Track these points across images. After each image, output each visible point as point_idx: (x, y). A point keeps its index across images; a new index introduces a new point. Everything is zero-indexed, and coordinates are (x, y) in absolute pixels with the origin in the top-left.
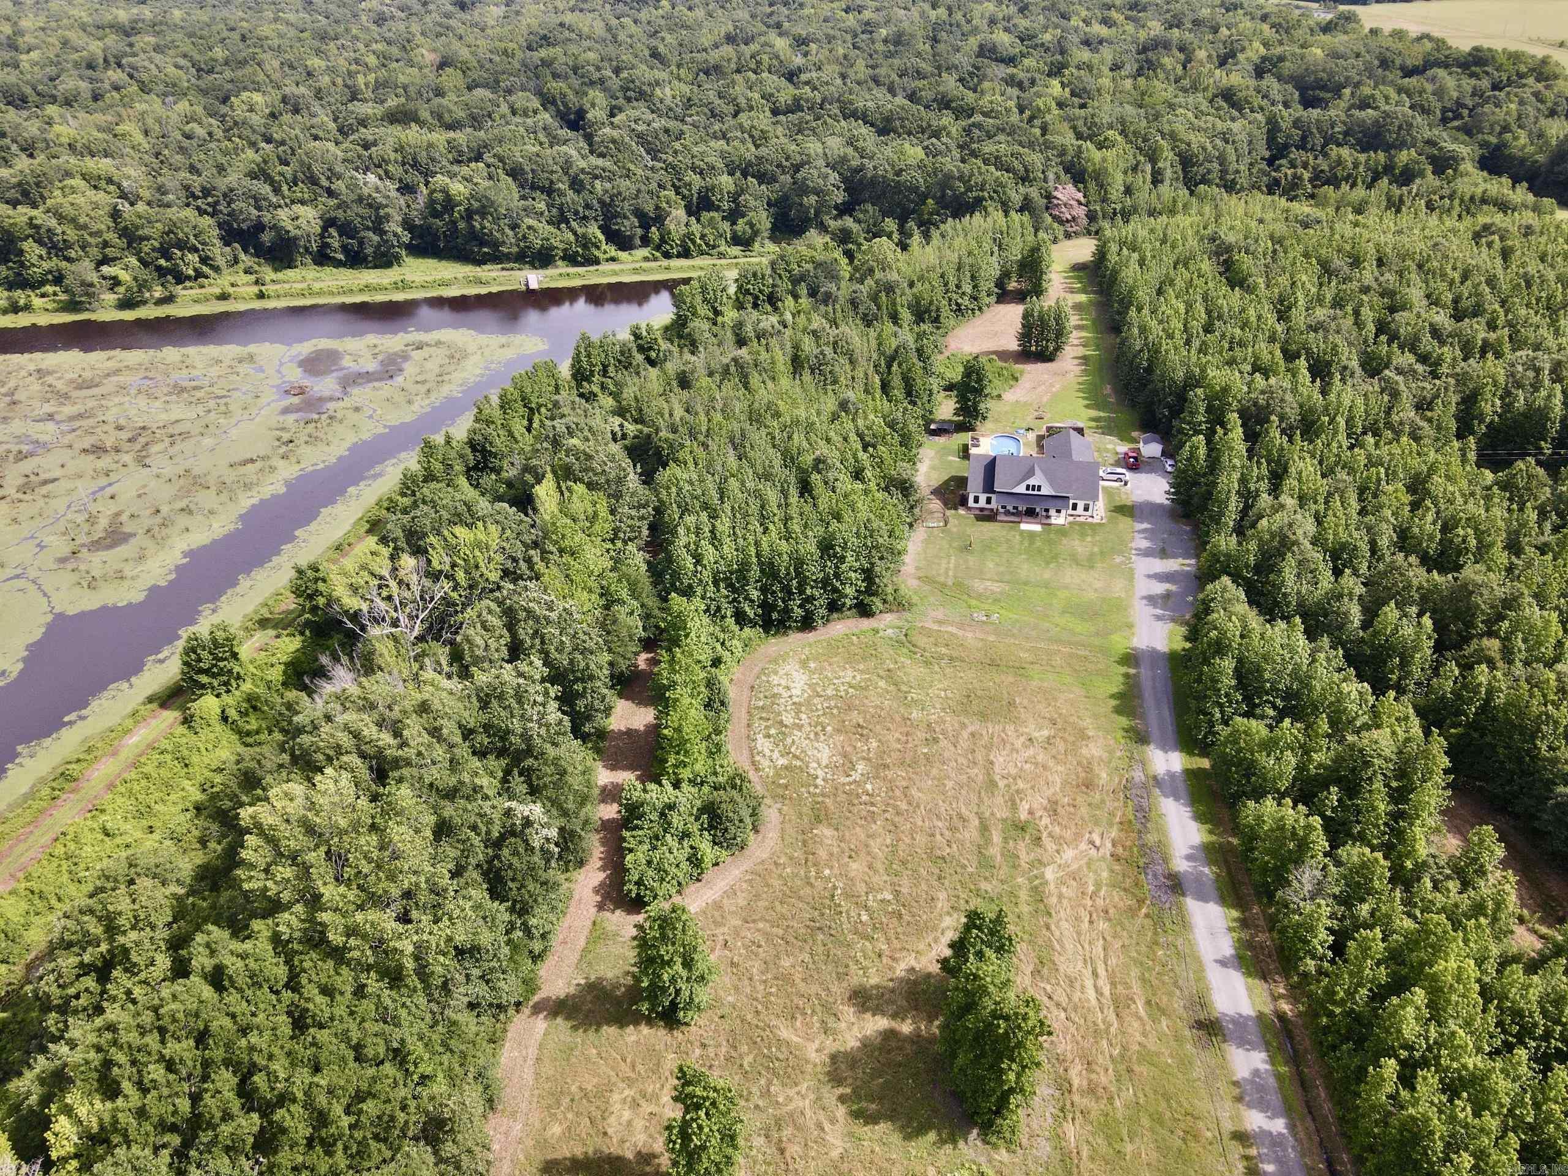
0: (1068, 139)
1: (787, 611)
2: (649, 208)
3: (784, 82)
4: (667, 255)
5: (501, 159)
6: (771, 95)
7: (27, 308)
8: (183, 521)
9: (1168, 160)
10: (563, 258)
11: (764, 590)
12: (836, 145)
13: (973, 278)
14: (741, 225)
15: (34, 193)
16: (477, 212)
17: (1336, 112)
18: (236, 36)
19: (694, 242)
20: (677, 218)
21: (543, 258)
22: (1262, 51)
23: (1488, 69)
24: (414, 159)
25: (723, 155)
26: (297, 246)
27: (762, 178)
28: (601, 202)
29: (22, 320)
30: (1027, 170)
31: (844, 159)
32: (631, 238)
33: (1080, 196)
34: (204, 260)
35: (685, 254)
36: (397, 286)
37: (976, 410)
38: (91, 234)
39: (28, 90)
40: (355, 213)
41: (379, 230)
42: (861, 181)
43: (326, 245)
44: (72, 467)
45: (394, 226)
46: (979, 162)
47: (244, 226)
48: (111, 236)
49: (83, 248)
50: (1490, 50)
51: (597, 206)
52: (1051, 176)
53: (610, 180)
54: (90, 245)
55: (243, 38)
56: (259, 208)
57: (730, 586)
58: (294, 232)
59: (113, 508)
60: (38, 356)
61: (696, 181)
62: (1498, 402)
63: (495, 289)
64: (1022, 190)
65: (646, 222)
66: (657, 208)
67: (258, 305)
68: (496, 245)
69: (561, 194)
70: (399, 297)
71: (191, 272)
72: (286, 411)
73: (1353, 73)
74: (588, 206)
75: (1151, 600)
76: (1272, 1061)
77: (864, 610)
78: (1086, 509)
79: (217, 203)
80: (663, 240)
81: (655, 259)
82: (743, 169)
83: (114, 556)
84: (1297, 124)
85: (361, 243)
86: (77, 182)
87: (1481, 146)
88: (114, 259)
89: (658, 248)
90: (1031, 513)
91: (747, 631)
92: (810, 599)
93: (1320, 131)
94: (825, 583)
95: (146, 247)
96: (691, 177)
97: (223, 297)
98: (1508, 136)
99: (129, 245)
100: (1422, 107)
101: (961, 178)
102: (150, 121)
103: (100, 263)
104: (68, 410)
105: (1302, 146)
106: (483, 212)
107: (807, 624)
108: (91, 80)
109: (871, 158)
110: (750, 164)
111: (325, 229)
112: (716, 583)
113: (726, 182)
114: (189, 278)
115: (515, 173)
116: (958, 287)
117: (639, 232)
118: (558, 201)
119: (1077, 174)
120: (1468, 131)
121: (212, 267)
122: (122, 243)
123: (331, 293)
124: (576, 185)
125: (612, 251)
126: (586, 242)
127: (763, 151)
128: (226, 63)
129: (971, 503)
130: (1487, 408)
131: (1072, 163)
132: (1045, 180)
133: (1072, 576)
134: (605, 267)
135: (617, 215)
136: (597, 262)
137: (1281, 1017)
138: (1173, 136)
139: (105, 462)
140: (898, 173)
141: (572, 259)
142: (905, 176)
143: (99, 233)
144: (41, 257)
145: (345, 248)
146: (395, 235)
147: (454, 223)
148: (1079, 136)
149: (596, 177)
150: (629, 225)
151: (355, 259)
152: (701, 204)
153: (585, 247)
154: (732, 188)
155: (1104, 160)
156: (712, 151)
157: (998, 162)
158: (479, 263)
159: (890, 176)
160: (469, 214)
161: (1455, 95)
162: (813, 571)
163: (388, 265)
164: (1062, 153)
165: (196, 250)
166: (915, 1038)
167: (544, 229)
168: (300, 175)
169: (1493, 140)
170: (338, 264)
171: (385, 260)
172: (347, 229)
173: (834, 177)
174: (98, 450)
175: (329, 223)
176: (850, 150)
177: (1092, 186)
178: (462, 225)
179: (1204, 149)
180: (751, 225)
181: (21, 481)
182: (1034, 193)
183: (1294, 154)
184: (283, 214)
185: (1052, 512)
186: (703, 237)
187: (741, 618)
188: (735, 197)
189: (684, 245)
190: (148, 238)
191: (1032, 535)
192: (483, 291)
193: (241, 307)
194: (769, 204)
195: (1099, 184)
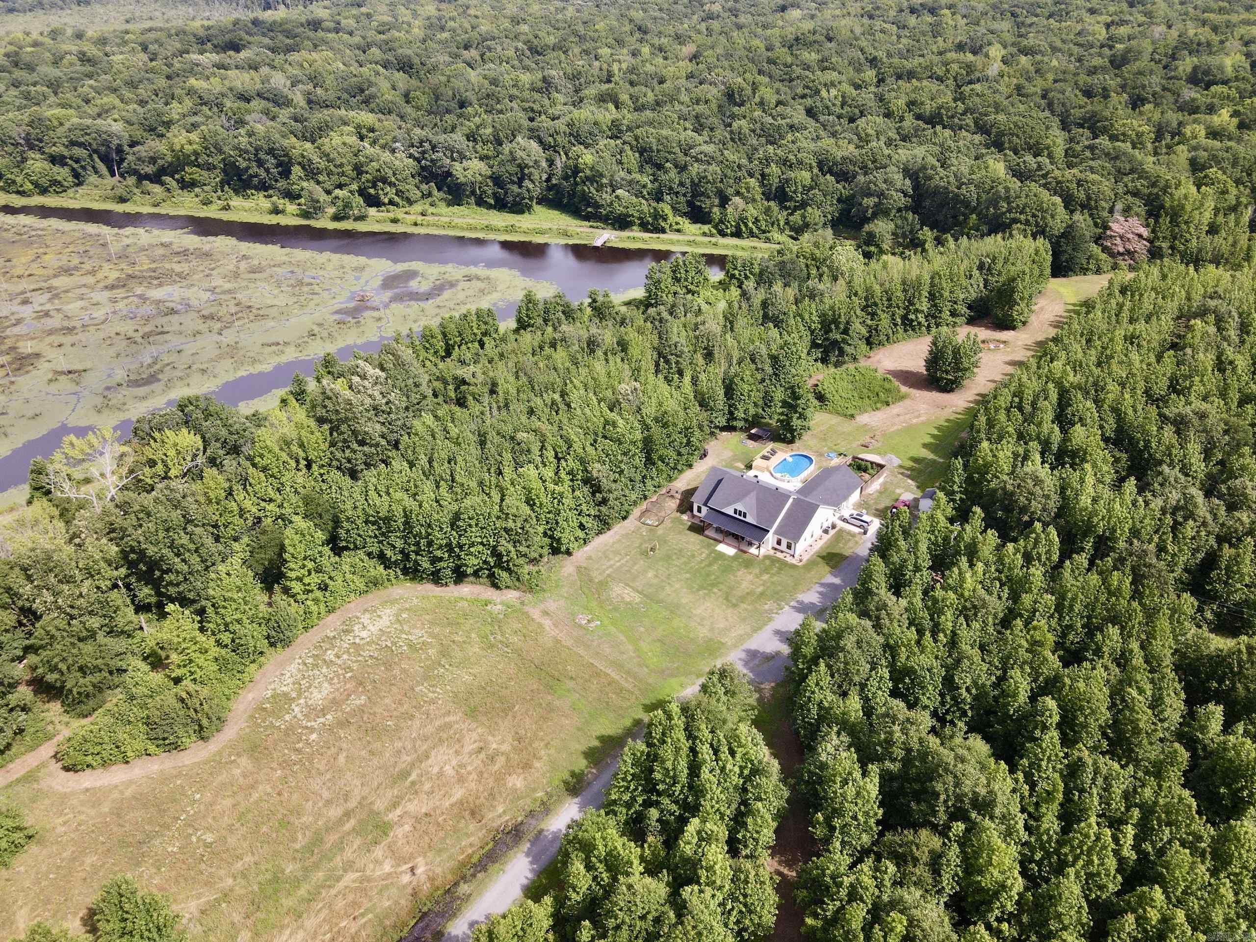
2: (730, 191)
4: (723, 234)
10: (637, 225)
19: (746, 225)
20: (735, 205)
21: (622, 223)
28: (692, 181)
29: (274, 220)
30: (1089, 198)
33: (1144, 231)
35: (738, 234)
41: (519, 185)
42: (927, 190)
43: (485, 192)
45: (528, 184)
47: (439, 171)
48: (348, 169)
51: (688, 184)
58: (461, 179)
66: (737, 192)
67: (410, 230)
68: (597, 206)
71: (386, 201)
72: (338, 312)
78: (788, 547)
80: (721, 221)
81: (712, 235)
85: (506, 193)
88: (345, 185)
89: (715, 227)
95: (364, 178)
99: (357, 175)
101: (1006, 199)
103: (336, 187)
106: (593, 180)
111: (484, 180)
114: (383, 204)
121: (405, 199)
122: (353, 174)
125: (685, 223)
126: (659, 214)
129: (695, 511)
132: (1111, 210)
133: (707, 608)
134: (670, 236)
135: (704, 193)
136: (663, 231)
141: (644, 226)
143: (341, 166)
145: (495, 196)
147: (575, 185)
150: (709, 203)
151: (501, 205)
153: (655, 218)
159: (953, 188)
163: (521, 212)
165: (391, 184)
167: (630, 199)
168: (491, 137)
170: (490, 207)
171: (518, 207)
176: (933, 160)
178: (579, 188)
180: (805, 217)
184: (459, 167)
186: (757, 220)
189: (738, 226)
191: (720, 556)
194: (839, 200)
195: (1174, 221)
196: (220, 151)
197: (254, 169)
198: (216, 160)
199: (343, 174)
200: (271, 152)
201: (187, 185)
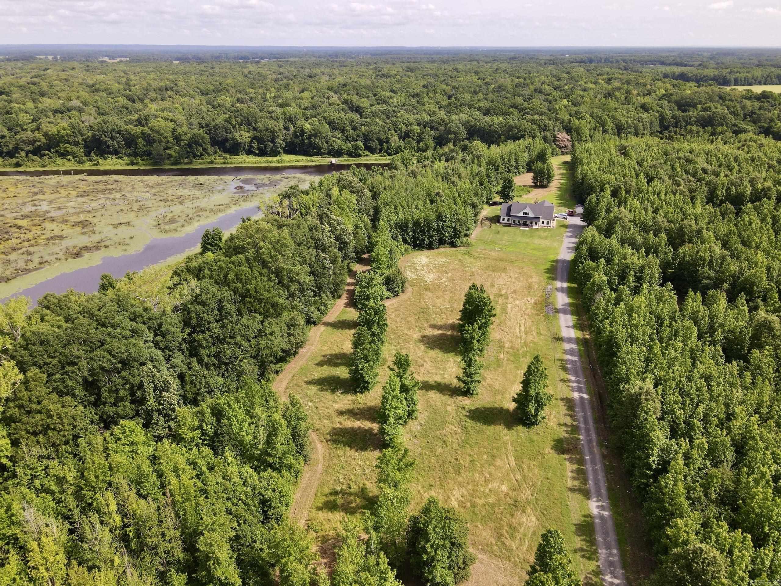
0: (567, 117)
1: (423, 240)
2: (383, 137)
3: (445, 98)
4: (390, 154)
5: (325, 118)
6: (440, 102)
7: (137, 164)
8: (197, 218)
9: (610, 125)
10: (347, 154)
11: (414, 231)
12: (464, 117)
13: (516, 159)
14: (421, 144)
15: (144, 122)
16: (313, 135)
17: (693, 113)
18: (218, 83)
19: (401, 149)
20: (395, 140)
21: (338, 153)
22: (664, 92)
23: (770, 100)
24: (290, 117)
25: (417, 120)
26: (241, 147)
27: (432, 128)
28: (364, 134)
29: (135, 168)
30: (545, 126)
31: (468, 121)
32: (375, 149)
33: (569, 137)
34: (204, 150)
35: (397, 153)
36: (278, 161)
37: (508, 195)
38: (164, 138)
39: (136, 98)
40: (265, 134)
41: (273, 141)
42: (474, 130)
43: (252, 147)
44: (156, 204)
45: (279, 140)
46: (525, 121)
47: (220, 139)
48: (171, 139)
49: (160, 143)
50: (771, 92)
51: (362, 136)
52: (556, 129)
53: (368, 126)
54: (162, 141)
55: (220, 84)
56: (227, 133)
57: (401, 229)
58: (240, 141)
59: (172, 215)
60: (142, 177)
61: (404, 128)
62: (724, 191)
63: (318, 164)
64: (543, 134)
65: (381, 142)
66: (387, 138)
67: (223, 166)
68: (319, 149)
69: (347, 131)
70: (280, 165)
71: (199, 154)
72: (235, 193)
73: (703, 99)
74: (358, 136)
75: (569, 248)
76: (578, 346)
77: (453, 245)
78: (548, 223)
79: (211, 129)
80: (388, 148)
81: (385, 156)
82: (423, 124)
83: (173, 226)
84: (673, 117)
85: (266, 147)
86: (160, 119)
87: (760, 128)
88: (170, 148)
89: (386, 152)
90: (525, 225)
91: (407, 246)
92: (432, 236)
93: (684, 120)
94: (438, 230)
95: (182, 143)
96: (401, 126)
97: (212, 162)
98: (773, 124)
99: (177, 142)
100: (734, 113)
101: (516, 127)
102: (185, 106)
103: (165, 149)
104: (153, 191)
105: (676, 126)
106: (315, 136)
107: (430, 247)
108: (161, 95)
109: (479, 121)
110: (427, 123)
111: (252, 141)
112: (396, 228)
113: (417, 129)
114: (198, 156)
115: (329, 123)
116: (509, 162)
117: (379, 147)
118: (346, 134)
119: (568, 130)
120: (754, 122)
121: (206, 153)
122: (174, 142)
123: (253, 163)
124: (354, 129)
125: (367, 153)
126: (356, 148)
127: (433, 118)
128: (214, 91)
129: (501, 221)
130: (719, 193)
131: (566, 125)
132: (554, 130)
133: (537, 241)
134: (363, 158)
135: (370, 140)
136: (360, 156)
137: (586, 339)
138: (613, 118)
139: (168, 203)
140: (490, 126)
141: (350, 155)
142: (493, 127)
143: (166, 137)
144: (144, 145)
145: (259, 149)
146: (280, 143)
147: (303, 140)
148: (570, 115)
149: (362, 125)
150: (375, 144)
151: (262, 153)
152: (405, 136)
153: (356, 149)
154: (419, 131)
155: (580, 123)
156: (412, 118)
157: (533, 122)
158: (312, 156)
159: (486, 128)
160: (310, 137)
161: (751, 109)
162: (434, 225)
163: (276, 156)
164: (563, 122)
165: (201, 146)
166: (452, 336)
167: (339, 142)
168: (244, 122)
169: (766, 125)
170: (256, 155)
171: (275, 153)
172: (260, 140)
173: (462, 128)
174: (166, 200)
175: (253, 138)
176: (471, 119)
177: (574, 133)
178: (306, 141)
179: (627, 123)
180: (426, 145)
181: (139, 207)
182: (548, 134)
183: (671, 129)
184: (237, 135)
185: (534, 224)
186: (405, 148)
187: (405, 241)
188: (420, 135)
189: (396, 150)
190: (184, 140)
191: (524, 231)
192: (313, 164)
193: (218, 166)
194: (434, 138)
195: (577, 133)
196: (81, 135)
197: (110, 143)
198: (80, 139)
199: (168, 142)
200: (119, 132)
201: (63, 155)
